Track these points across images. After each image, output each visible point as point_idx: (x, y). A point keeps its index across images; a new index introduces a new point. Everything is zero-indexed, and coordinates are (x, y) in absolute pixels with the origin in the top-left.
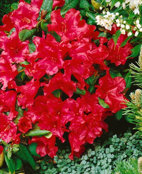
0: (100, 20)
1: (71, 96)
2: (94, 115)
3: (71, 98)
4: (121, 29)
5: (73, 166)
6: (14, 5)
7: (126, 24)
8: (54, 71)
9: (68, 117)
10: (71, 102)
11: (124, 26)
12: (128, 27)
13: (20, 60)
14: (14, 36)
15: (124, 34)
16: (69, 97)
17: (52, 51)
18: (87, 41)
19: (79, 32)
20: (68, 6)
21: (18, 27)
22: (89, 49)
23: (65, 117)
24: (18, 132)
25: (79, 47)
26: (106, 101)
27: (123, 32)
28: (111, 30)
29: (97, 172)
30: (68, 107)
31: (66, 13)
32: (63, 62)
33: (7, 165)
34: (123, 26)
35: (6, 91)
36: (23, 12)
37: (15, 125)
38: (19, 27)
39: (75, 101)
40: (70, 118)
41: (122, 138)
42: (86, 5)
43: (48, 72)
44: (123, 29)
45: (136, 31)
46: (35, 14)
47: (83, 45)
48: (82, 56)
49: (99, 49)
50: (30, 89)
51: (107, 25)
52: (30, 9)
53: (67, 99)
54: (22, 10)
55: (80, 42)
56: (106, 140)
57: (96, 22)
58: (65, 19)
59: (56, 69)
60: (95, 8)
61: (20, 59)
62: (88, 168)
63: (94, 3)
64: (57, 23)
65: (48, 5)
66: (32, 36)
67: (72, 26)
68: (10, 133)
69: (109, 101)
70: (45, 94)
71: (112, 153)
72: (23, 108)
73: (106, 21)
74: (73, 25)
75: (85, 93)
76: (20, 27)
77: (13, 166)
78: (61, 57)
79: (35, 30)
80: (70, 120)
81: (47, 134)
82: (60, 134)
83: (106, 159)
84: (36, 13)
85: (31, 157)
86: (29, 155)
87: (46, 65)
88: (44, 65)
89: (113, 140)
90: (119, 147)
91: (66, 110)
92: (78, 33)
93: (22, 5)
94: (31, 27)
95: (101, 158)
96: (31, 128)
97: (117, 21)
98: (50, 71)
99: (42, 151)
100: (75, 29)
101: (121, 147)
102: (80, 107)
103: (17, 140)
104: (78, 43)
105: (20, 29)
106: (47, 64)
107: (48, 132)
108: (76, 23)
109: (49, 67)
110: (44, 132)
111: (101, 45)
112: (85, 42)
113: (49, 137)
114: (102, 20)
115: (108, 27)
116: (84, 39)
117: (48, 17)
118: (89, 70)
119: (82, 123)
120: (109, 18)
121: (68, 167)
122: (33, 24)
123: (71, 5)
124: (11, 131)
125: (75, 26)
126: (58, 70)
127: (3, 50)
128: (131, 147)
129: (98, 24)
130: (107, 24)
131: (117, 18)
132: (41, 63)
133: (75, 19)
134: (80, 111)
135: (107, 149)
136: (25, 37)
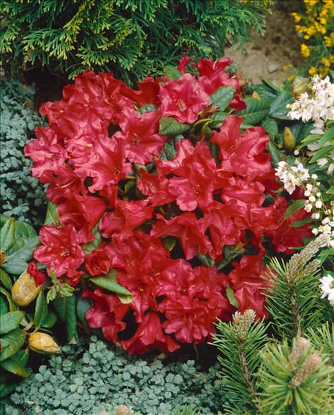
0: (283, 171)
1: (189, 257)
2: (209, 306)
3: (188, 261)
4: (307, 201)
5: (104, 372)
6: (169, 70)
7: (319, 199)
8: (188, 206)
9: (166, 288)
10: (185, 267)
11: (315, 199)
12: (319, 204)
13: (138, 160)
14: (148, 117)
15: (308, 211)
16: (184, 258)
17: (203, 175)
18: (261, 189)
19: (252, 167)
20: (245, 116)
21: (164, 108)
22: (257, 202)
23: (161, 284)
24: (82, 267)
25: (243, 192)
26: (237, 296)
27: (309, 208)
28: (291, 193)
29: (140, 402)
30: (175, 273)
31: (249, 129)
32: (210, 200)
33: (36, 309)
34: (312, 199)
35: (93, 195)
36: (182, 89)
37: (83, 254)
38: (165, 110)
39: (192, 270)
40: (170, 290)
41: (201, 374)
42: (272, 130)
43: (179, 202)
44: (310, 202)
45: (328, 216)
46: (201, 104)
47: (251, 192)
48: (242, 208)
49: (267, 212)
50: (135, 213)
51: (289, 184)
52: (197, 92)
53: (181, 260)
54: (182, 86)
55: (249, 186)
56: (174, 364)
57: (276, 169)
58: (242, 137)
59: (193, 205)
60: (284, 142)
61: (139, 158)
62: (129, 388)
63: (288, 135)
64: (227, 135)
65: (224, 100)
66: (178, 134)
67: (246, 154)
68: (67, 264)
69: (241, 297)
70: (152, 233)
71: (176, 385)
72: (104, 236)
73: (291, 176)
74: (248, 152)
75: (212, 265)
76: (167, 111)
77: (43, 316)
78: (212, 190)
79: (188, 127)
80: (168, 293)
81: (124, 296)
82: (141, 307)
83: (163, 389)
84: (203, 103)
85: (74, 318)
86: (72, 314)
87: (180, 191)
88: (177, 188)
89: (185, 366)
90: (190, 383)
91: (171, 276)
92: (250, 170)
93: (188, 79)
94: (184, 120)
95: (156, 383)
96: (105, 273)
97: (309, 186)
98: (184, 202)
99: (96, 319)
100: (248, 160)
101: (194, 384)
102: (194, 282)
103: (75, 280)
104: (245, 184)
105: (166, 113)
106: (182, 190)
107: (127, 292)
108: (255, 152)
109: (183, 196)
110: (122, 290)
111: (274, 207)
112: (256, 188)
113: (124, 301)
114: (286, 172)
115: (289, 187)
116: (258, 183)
117: (214, 117)
118: (240, 234)
119: (186, 308)
120: (298, 175)
121: (95, 371)
122: (189, 117)
123: (250, 117)
124: (71, 261)
125: (250, 156)
126: (194, 208)
127: (120, 130)
128: (208, 395)
129: (276, 174)
130: (290, 181)
131: (310, 181)
132: (176, 184)
133: (255, 146)
134: (190, 289)
135: (171, 376)
136: (168, 129)
